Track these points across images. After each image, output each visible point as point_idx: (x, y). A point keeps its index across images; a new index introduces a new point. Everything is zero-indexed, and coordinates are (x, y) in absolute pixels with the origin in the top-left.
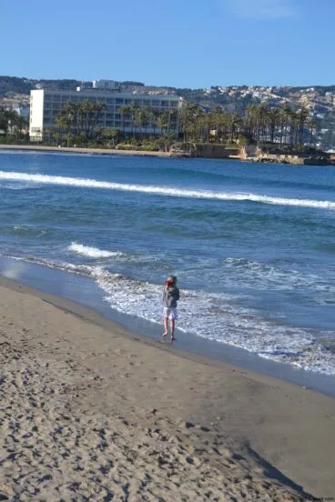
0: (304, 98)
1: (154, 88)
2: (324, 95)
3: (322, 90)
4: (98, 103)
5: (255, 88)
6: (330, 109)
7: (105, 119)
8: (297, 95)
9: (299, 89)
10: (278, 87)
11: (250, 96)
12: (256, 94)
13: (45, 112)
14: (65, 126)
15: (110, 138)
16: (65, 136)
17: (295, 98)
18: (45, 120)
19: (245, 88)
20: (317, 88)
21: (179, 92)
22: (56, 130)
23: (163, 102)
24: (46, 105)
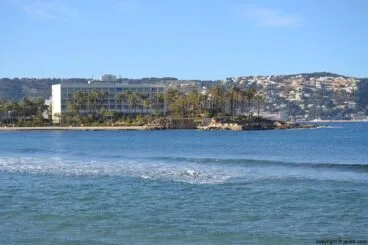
0: (294, 83)
1: (184, 81)
2: (309, 80)
3: (307, 77)
4: (102, 92)
5: (258, 77)
6: (314, 90)
7: (109, 104)
8: (289, 80)
9: (290, 76)
10: (275, 76)
11: (255, 83)
12: (259, 82)
13: (63, 101)
14: (75, 111)
15: (109, 118)
16: (74, 118)
17: (288, 83)
18: (63, 107)
19: (251, 77)
20: (303, 75)
21: (203, 83)
22: (68, 114)
23: (153, 89)
24: (63, 95)
